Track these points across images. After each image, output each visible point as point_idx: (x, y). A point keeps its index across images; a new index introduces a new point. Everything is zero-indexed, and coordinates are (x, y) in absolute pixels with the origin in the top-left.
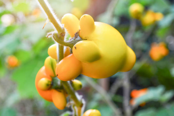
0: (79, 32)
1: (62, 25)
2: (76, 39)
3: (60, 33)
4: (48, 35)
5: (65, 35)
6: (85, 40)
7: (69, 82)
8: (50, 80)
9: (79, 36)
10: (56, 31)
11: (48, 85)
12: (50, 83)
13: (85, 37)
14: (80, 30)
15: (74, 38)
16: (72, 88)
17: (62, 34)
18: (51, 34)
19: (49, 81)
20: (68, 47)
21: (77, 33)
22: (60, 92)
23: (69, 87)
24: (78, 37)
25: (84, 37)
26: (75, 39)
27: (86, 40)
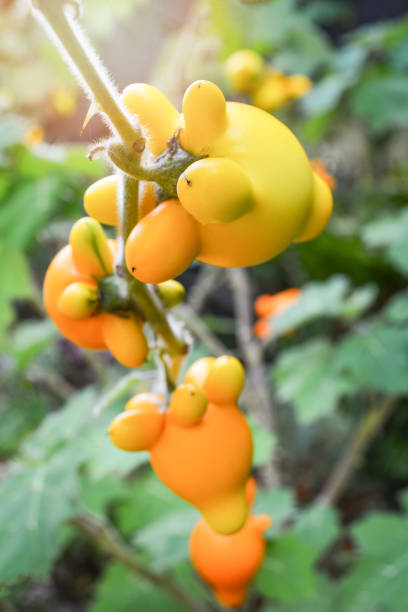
0: (179, 136)
1: (133, 120)
2: (174, 157)
3: (132, 142)
4: (92, 153)
5: (144, 147)
6: (202, 158)
7: (150, 287)
8: (95, 288)
9: (182, 148)
10: (116, 139)
11: (90, 302)
12: (94, 297)
13: (203, 150)
14: (180, 130)
15: (168, 155)
16: (158, 303)
17: (138, 146)
18: (102, 149)
19: (92, 292)
20: (154, 183)
21: (174, 140)
22: (126, 317)
23: (150, 303)
24: (180, 150)
25: (197, 151)
26: (170, 159)
27: (207, 156)
